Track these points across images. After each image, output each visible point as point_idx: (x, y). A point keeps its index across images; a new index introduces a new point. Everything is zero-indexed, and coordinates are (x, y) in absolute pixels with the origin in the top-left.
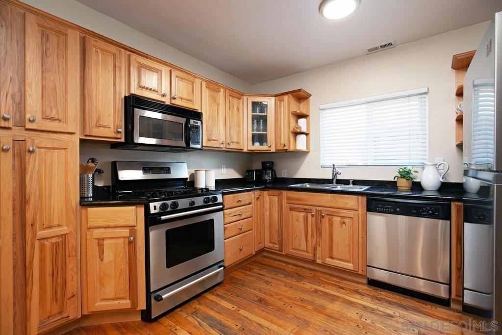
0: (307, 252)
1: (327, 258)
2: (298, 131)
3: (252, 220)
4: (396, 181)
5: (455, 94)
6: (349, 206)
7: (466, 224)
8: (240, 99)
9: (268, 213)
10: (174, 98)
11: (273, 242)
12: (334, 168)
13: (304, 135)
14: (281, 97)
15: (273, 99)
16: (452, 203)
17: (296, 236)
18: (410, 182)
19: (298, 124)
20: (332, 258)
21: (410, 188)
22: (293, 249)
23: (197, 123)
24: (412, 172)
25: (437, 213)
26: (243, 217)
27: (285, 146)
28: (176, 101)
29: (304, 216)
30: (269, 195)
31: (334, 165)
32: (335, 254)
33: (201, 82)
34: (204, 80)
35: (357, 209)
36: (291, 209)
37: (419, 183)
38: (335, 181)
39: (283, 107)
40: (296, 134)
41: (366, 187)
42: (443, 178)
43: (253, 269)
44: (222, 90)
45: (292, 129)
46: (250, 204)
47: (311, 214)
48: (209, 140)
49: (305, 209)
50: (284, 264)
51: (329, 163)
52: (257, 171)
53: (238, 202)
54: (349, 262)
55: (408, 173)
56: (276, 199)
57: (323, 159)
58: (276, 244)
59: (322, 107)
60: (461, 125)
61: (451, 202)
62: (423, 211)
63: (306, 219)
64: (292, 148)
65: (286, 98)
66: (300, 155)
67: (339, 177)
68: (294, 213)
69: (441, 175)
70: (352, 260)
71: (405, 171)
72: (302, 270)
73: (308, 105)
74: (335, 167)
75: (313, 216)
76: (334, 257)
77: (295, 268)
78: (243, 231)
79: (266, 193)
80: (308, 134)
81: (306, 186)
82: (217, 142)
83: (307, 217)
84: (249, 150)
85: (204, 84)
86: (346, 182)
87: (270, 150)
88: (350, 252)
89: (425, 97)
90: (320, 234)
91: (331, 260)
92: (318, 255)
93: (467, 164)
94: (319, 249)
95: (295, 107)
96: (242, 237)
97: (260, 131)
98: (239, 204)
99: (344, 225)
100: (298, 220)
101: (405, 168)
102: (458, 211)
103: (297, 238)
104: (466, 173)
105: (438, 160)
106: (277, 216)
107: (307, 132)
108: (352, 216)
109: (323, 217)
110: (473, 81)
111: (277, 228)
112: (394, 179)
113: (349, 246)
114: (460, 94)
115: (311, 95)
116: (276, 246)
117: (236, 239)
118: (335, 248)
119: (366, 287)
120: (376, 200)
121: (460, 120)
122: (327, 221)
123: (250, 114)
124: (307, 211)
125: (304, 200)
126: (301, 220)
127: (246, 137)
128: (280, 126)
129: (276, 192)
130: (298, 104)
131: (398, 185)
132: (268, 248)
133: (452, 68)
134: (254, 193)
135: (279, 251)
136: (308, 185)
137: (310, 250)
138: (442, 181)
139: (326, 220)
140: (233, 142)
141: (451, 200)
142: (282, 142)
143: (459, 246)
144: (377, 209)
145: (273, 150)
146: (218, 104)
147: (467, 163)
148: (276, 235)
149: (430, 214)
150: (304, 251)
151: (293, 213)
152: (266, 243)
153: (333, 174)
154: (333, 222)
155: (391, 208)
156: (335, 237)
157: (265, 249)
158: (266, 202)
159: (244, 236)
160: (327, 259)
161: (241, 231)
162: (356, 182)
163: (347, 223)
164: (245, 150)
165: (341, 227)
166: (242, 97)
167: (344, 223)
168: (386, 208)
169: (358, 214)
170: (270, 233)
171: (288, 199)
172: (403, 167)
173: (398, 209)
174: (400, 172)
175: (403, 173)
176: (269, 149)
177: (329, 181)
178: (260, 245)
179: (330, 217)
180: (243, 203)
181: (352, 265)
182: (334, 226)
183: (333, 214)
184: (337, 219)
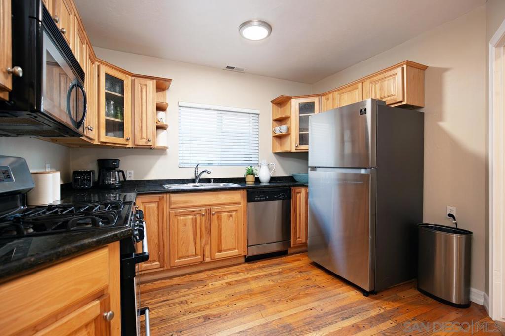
0: (196, 255)
6: (234, 200)
8: (93, 64)
15: (130, 79)
18: (254, 177)
20: (221, 251)
22: (179, 258)
27: (149, 141)
29: (192, 219)
30: (143, 203)
32: (223, 247)
36: (176, 214)
37: (258, 177)
49: (193, 211)
54: (235, 249)
62: (280, 196)
63: (194, 221)
65: (150, 83)
68: (180, 218)
70: (237, 246)
76: (222, 249)
83: (196, 219)
84: (101, 142)
88: (235, 240)
91: (219, 254)
92: (207, 254)
94: (208, 248)
97: (117, 118)
99: (231, 218)
100: (185, 225)
103: (184, 245)
106: (156, 226)
108: (236, 209)
109: (213, 215)
111: (156, 241)
113: (235, 235)
116: (156, 263)
118: (223, 241)
119: (246, 265)
122: (217, 218)
124: (194, 213)
125: (192, 202)
126: (189, 224)
127: (96, 123)
131: (246, 181)
132: (142, 271)
135: (160, 268)
137: (199, 252)
139: (215, 217)
142: (145, 136)
144: (256, 199)
145: (129, 145)
149: (283, 197)
150: (192, 255)
151: (178, 218)
154: (221, 217)
155: (263, 197)
156: (223, 231)
160: (217, 254)
163: (233, 217)
164: (96, 142)
165: (229, 220)
166: (94, 61)
167: (231, 216)
168: (261, 198)
169: (241, 206)
171: (173, 203)
173: (267, 197)
175: (249, 171)
176: (127, 143)
179: (218, 214)
181: (237, 251)
182: (222, 221)
183: (221, 210)
184: (225, 214)
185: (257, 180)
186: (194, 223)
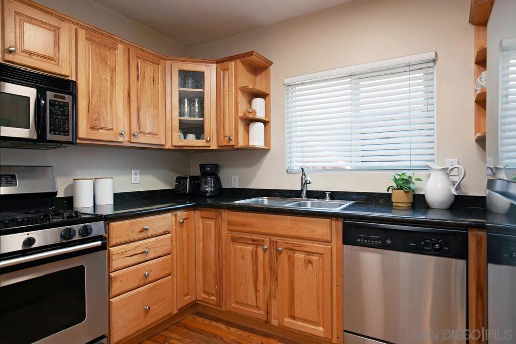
0: (257, 307)
1: (286, 317)
2: (251, 116)
3: (172, 259)
4: (390, 194)
5: (474, 62)
6: (316, 236)
7: (491, 266)
8: (158, 65)
9: (201, 245)
10: (10, 52)
11: (207, 291)
12: (304, 175)
13: (261, 125)
14: (224, 64)
15: (214, 66)
16: (469, 233)
17: (242, 284)
18: (411, 195)
19: (253, 105)
20: (294, 318)
21: (410, 205)
22: (237, 303)
23: (64, 98)
24: (413, 180)
25: (447, 248)
26: (151, 255)
27: (230, 140)
28: (16, 56)
29: (253, 251)
30: (202, 217)
31: (303, 169)
32: (297, 312)
33: (76, 30)
34: (82, 27)
35: (329, 239)
36: (234, 240)
37: (423, 196)
38: (304, 194)
39: (227, 80)
40: (249, 121)
41: (348, 204)
42: (456, 189)
43: (171, 339)
44: (120, 47)
45: (241, 114)
46: (166, 233)
47: (262, 247)
48: (93, 128)
49: (254, 240)
50: (223, 327)
51: (296, 166)
52: (192, 178)
53: (141, 231)
54: (318, 324)
55: (408, 181)
56: (211, 223)
57: (289, 160)
58: (213, 295)
59: (287, 81)
60: (482, 109)
61: (467, 230)
62: (427, 245)
63: (255, 255)
64: (241, 143)
65: (232, 65)
66: (254, 155)
67: (310, 188)
68: (238, 246)
69: (454, 185)
70: (322, 321)
71: (403, 179)
72: (249, 337)
73: (268, 78)
74: (305, 171)
75: (265, 250)
76: (296, 315)
77: (240, 332)
78: (150, 279)
79: (197, 214)
80: (268, 122)
81: (262, 202)
82: (112, 132)
83: (257, 252)
84: (175, 146)
85: (82, 33)
86: (320, 195)
87: (210, 146)
88: (318, 308)
89: (432, 67)
90: (276, 279)
91: (291, 321)
92: (274, 312)
93: (490, 168)
94: (274, 303)
95: (247, 80)
96: (150, 289)
97: (194, 117)
98: (142, 235)
99: (310, 265)
100: (243, 258)
101: (403, 174)
102: (478, 244)
103: (242, 286)
104: (491, 184)
105: (449, 163)
106: (213, 250)
107: (266, 120)
108: (321, 251)
109: (280, 253)
110: (501, 43)
111: (213, 270)
112: (388, 190)
113: (318, 298)
114: (481, 62)
115: (272, 63)
116: (212, 298)
117: (138, 293)
118: (297, 302)
120: (356, 226)
121: (481, 102)
122: (286, 259)
123: (176, 89)
124: (255, 243)
125: (251, 226)
126: (249, 257)
127: (170, 126)
128: (224, 108)
129: (212, 213)
130: (254, 77)
131: (393, 200)
132: (201, 301)
133: (469, 22)
134: (176, 215)
135: (217, 306)
136: (265, 201)
137: (261, 304)
138: (456, 194)
139: (284, 257)
140: (145, 134)
141: (468, 227)
142: (227, 134)
143: (480, 301)
144: (359, 240)
145: (214, 146)
146: (113, 70)
147: (492, 167)
148: (212, 280)
149: (436, 250)
150: (252, 306)
151: (236, 246)
152: (198, 292)
153: (302, 182)
154: (294, 260)
155: (378, 240)
156: (297, 284)
157: (197, 302)
158: (198, 229)
159: (156, 286)
160: (286, 319)
161: (146, 280)
162: (334, 196)
163: (314, 264)
164: (168, 146)
165: (306, 268)
166: (162, 62)
167: (310, 262)
168: (371, 239)
169: (331, 248)
170: (204, 277)
171: (230, 223)
172: (400, 173)
173: (389, 242)
174: (395, 180)
175: (400, 182)
176: (208, 144)
177: (296, 194)
178: (186, 298)
179: (290, 253)
180: (150, 233)
181: (321, 329)
182: (296, 265)
183: (294, 248)
184: (300, 256)
185: (419, 202)
186: (255, 258)
